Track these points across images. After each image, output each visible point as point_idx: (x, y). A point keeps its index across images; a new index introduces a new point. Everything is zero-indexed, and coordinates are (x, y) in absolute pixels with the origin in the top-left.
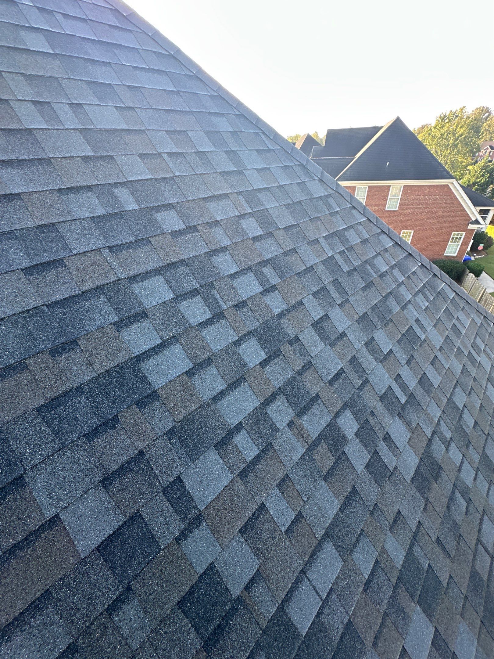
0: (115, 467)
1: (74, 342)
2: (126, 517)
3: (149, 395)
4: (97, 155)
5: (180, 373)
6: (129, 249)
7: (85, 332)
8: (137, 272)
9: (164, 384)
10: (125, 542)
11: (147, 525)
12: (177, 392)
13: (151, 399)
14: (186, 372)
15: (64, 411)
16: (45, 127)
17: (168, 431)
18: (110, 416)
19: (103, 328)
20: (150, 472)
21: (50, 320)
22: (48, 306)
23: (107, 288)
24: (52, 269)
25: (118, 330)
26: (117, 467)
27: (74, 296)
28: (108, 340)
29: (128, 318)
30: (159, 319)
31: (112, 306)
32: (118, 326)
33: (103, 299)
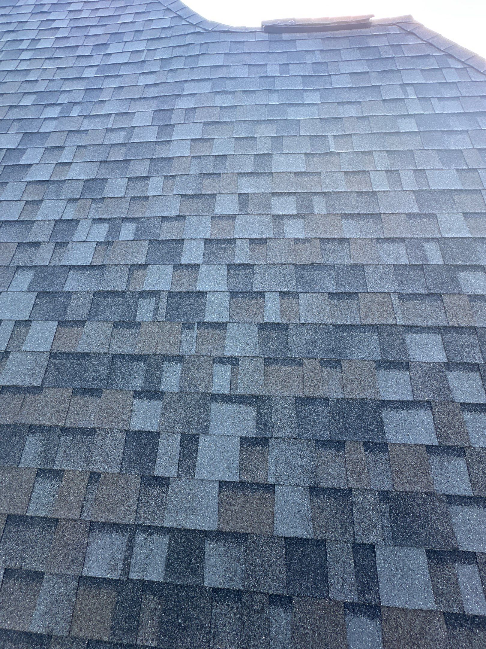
0: (324, 484)
1: (339, 362)
2: (314, 535)
3: (379, 444)
4: (421, 212)
5: (420, 443)
6: (417, 300)
7: (350, 357)
8: (416, 323)
9: (397, 442)
10: (304, 556)
11: (327, 561)
12: (408, 459)
13: (379, 448)
14: (427, 446)
15: (310, 411)
16: (387, 190)
17: (382, 491)
18: (339, 438)
19: (365, 360)
20: (350, 515)
21: (330, 337)
22: (333, 326)
23: (383, 328)
24: (348, 299)
25: (376, 369)
26: (326, 486)
27: (354, 326)
28: (365, 373)
29: (390, 362)
30: (420, 377)
31: (380, 346)
32: (378, 365)
33: (375, 336)
